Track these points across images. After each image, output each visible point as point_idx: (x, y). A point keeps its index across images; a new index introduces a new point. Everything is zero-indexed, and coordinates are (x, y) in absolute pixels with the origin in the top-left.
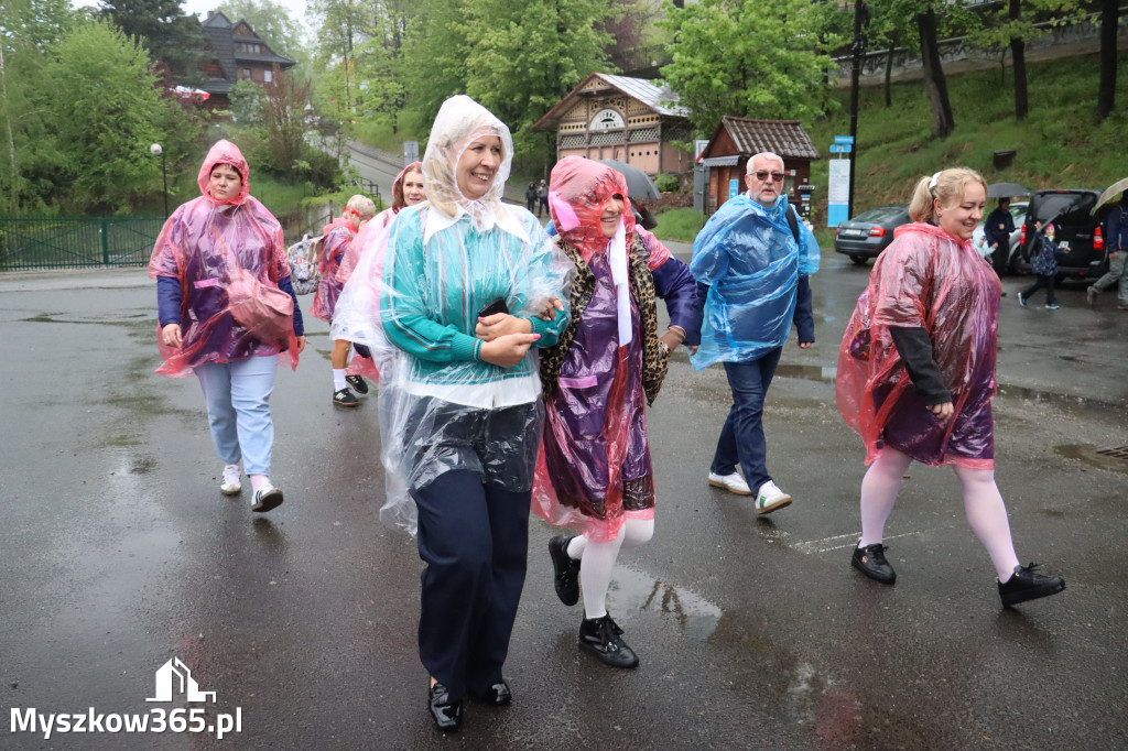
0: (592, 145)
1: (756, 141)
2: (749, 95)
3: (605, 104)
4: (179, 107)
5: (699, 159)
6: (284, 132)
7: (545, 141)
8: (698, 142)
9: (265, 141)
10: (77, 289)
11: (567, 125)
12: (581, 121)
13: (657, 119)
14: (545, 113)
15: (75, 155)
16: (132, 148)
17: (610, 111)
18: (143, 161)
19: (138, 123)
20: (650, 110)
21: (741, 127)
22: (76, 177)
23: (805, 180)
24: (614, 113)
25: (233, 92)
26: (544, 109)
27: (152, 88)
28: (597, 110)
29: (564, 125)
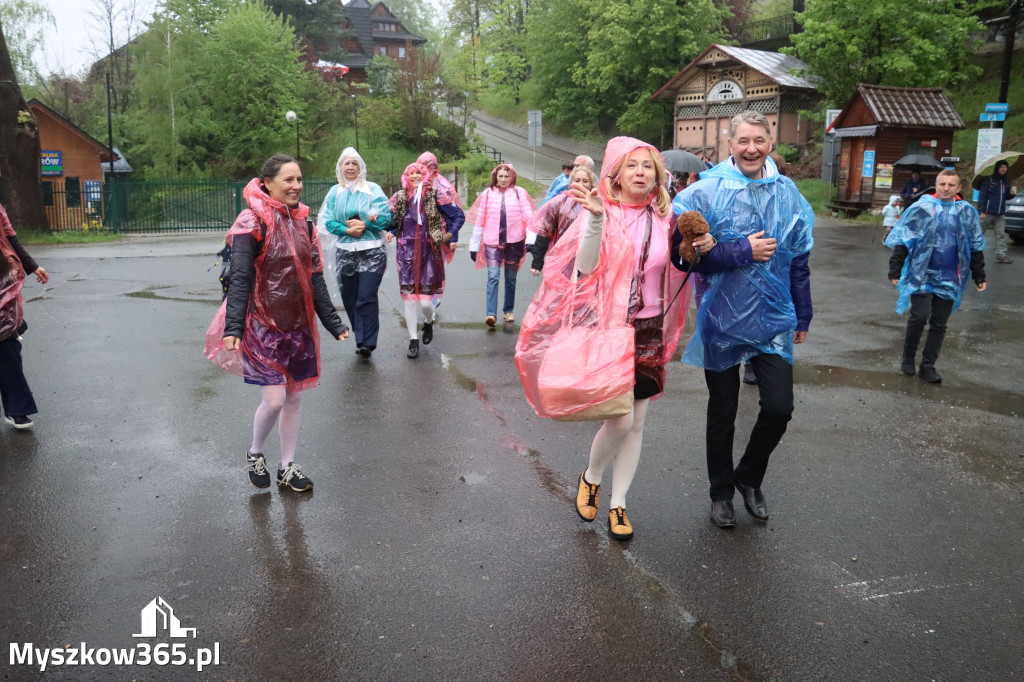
0: (710, 115)
1: (895, 109)
2: (886, 62)
3: (723, 76)
4: (320, 79)
5: (829, 129)
6: (415, 103)
7: (662, 112)
8: (829, 111)
9: (396, 111)
11: (685, 96)
12: (699, 92)
13: (776, 90)
14: (662, 85)
15: (226, 124)
16: (277, 117)
17: (728, 82)
18: (286, 129)
19: (282, 94)
20: (768, 81)
21: (878, 95)
22: (225, 143)
23: (947, 152)
24: (732, 84)
25: (369, 66)
26: (661, 81)
27: (296, 62)
28: (715, 81)
29: (681, 96)
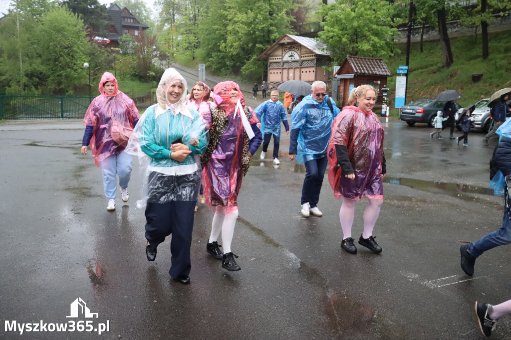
0: (284, 67)
1: (362, 67)
2: (359, 46)
3: (290, 49)
4: (97, 46)
5: (335, 75)
6: (144, 58)
7: (262, 65)
8: (335, 67)
9: (134, 62)
10: (49, 129)
11: (273, 58)
12: (279, 56)
13: (314, 56)
14: (262, 52)
15: (49, 67)
16: (75, 64)
17: (293, 52)
18: (80, 70)
19: (78, 53)
20: (311, 52)
21: (355, 61)
22: (49, 77)
23: (385, 86)
24: (295, 53)
25: (120, 40)
26: (262, 50)
27: (84, 37)
28: (287, 51)
29: (271, 58)
